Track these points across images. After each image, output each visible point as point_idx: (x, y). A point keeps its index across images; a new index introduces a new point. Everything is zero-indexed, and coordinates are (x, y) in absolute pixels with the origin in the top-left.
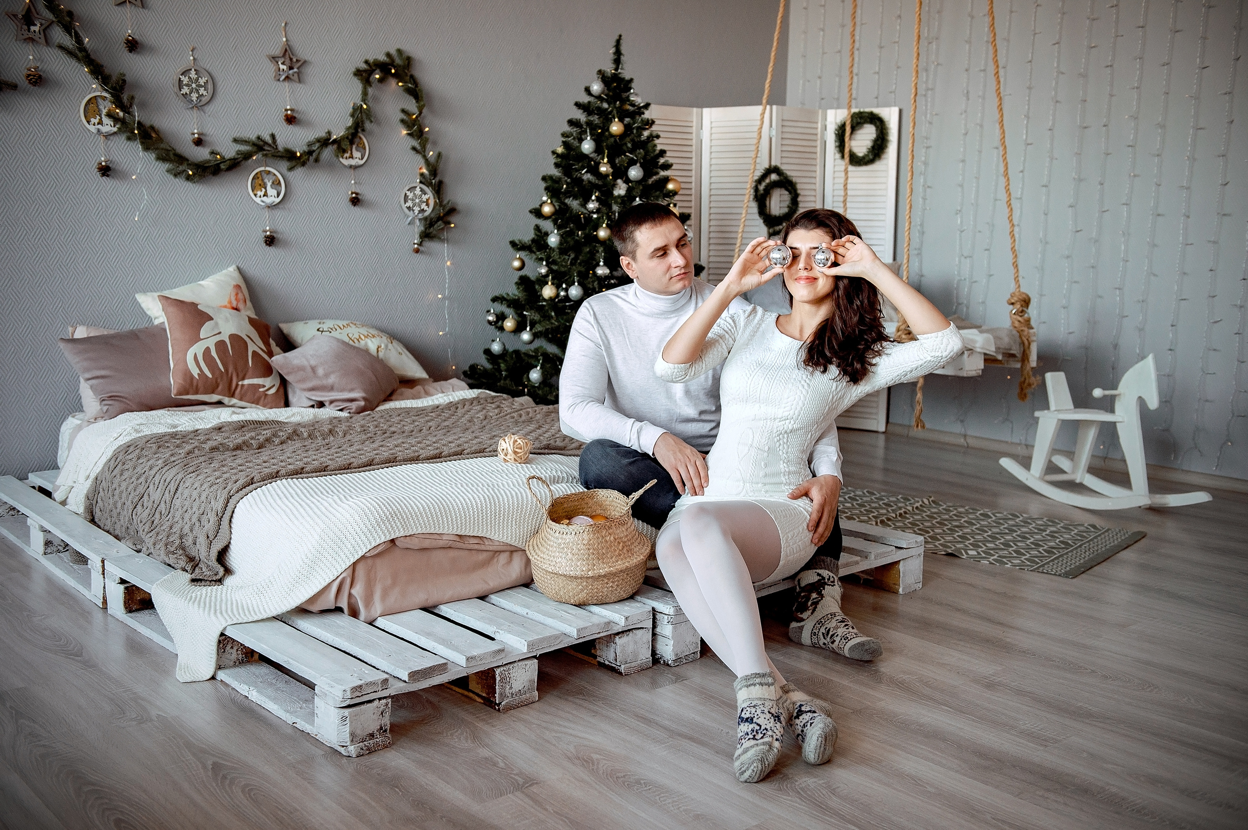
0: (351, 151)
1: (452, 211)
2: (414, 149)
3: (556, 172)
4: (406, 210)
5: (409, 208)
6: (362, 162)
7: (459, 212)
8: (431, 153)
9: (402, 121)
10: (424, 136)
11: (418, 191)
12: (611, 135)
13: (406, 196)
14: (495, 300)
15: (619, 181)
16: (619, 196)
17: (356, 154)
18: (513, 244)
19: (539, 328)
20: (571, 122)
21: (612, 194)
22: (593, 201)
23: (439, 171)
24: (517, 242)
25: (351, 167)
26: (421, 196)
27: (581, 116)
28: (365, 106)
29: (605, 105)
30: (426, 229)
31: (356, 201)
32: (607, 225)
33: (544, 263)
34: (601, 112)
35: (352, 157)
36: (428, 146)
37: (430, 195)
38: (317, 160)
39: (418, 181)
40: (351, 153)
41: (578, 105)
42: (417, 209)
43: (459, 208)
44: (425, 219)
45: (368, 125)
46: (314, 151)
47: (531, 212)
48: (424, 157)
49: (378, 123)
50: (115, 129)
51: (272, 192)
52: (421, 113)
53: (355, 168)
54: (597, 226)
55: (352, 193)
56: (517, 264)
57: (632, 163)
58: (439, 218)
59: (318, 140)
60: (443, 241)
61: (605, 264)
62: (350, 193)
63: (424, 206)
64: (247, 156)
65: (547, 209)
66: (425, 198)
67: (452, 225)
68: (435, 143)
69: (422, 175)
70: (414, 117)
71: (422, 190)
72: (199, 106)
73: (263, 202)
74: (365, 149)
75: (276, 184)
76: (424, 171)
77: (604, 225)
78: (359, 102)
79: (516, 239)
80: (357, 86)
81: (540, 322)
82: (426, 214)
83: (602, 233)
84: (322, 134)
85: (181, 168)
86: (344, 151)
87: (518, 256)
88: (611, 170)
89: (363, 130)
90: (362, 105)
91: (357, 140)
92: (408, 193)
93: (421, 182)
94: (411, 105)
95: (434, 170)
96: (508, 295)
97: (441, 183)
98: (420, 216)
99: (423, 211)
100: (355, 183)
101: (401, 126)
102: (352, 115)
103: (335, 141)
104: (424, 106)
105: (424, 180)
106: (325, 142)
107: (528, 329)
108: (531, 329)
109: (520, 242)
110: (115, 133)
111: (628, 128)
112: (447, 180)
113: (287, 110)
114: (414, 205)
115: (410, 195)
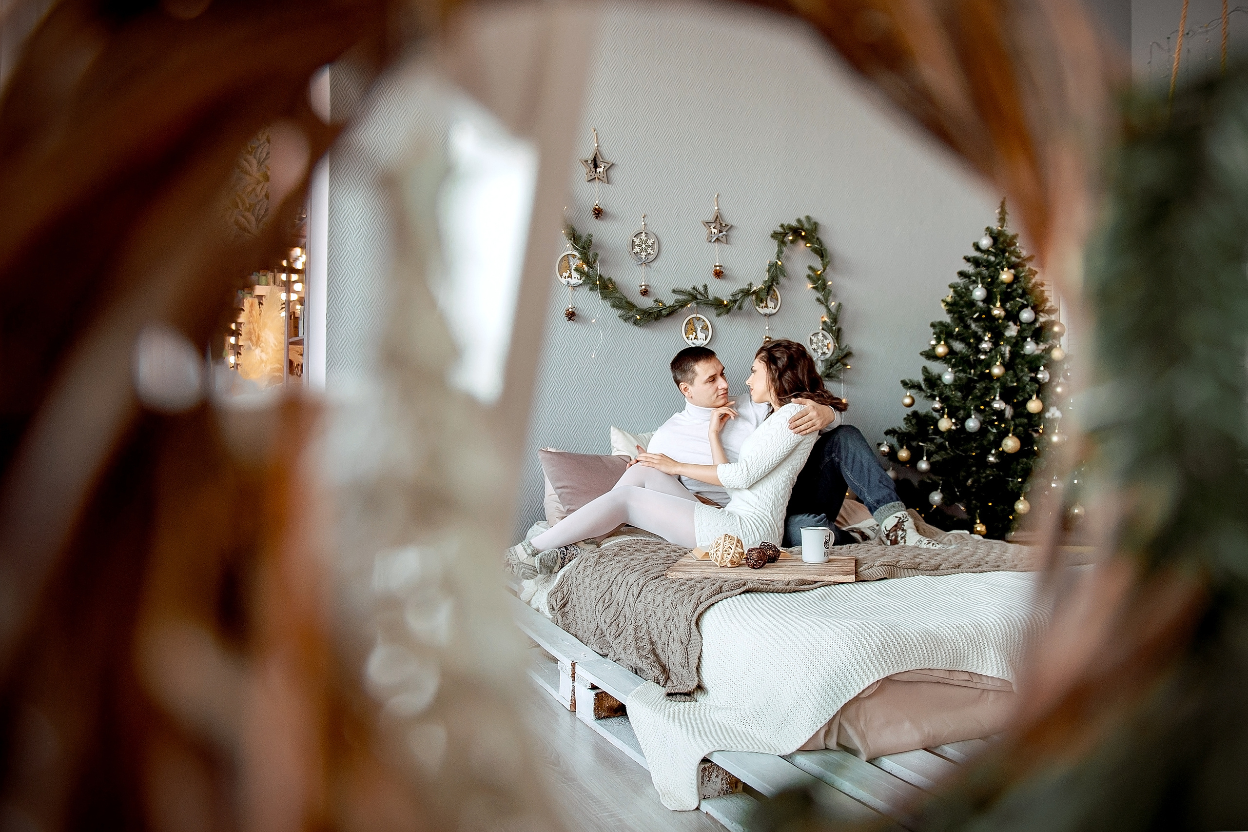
0: (766, 301)
1: (848, 355)
2: (818, 300)
3: (947, 319)
6: (774, 311)
7: (853, 356)
8: (833, 304)
9: (809, 277)
10: (828, 288)
11: (820, 337)
12: (1002, 283)
13: (811, 340)
14: (888, 433)
15: (1011, 323)
16: (1011, 337)
17: (771, 304)
18: (904, 383)
19: (936, 458)
20: (962, 274)
21: (1003, 335)
22: (986, 341)
23: (839, 319)
24: (908, 382)
25: (766, 315)
26: (823, 341)
27: (970, 268)
28: (780, 263)
29: (992, 258)
30: (827, 369)
32: (1001, 363)
33: (937, 399)
34: (989, 265)
35: (766, 307)
36: (831, 298)
37: (830, 341)
38: (740, 308)
39: (821, 328)
40: (766, 304)
41: (968, 259)
42: (820, 351)
43: (853, 352)
44: (827, 360)
45: (782, 280)
46: (738, 300)
47: (921, 354)
48: (827, 307)
49: (789, 279)
50: (581, 282)
51: (701, 335)
52: (824, 270)
53: (770, 315)
54: (989, 364)
55: (766, 337)
56: (908, 401)
57: (1024, 306)
58: (838, 361)
59: (742, 291)
60: (840, 381)
61: (1001, 398)
62: (764, 337)
63: (825, 350)
64: (683, 304)
65: (941, 350)
66: (826, 342)
67: (849, 367)
68: (835, 296)
69: (824, 322)
70: (819, 273)
71: (824, 336)
72: (647, 263)
73: (693, 344)
74: (777, 300)
75: (705, 328)
76: (826, 319)
77: (998, 363)
78: (774, 260)
79: (907, 378)
80: (774, 245)
81: (936, 452)
82: (828, 356)
83: (997, 371)
84: (745, 286)
85: (631, 314)
86: (762, 302)
87: (908, 394)
88: (1003, 313)
89: (777, 284)
90: (777, 262)
91: (772, 292)
92: (813, 338)
93: (823, 329)
94: (817, 263)
95: (835, 320)
96: (900, 428)
97: (839, 330)
98: (823, 358)
99: (824, 353)
100: (769, 329)
101: (807, 280)
102: (769, 271)
103: (754, 292)
104: (828, 262)
105: (826, 327)
106: (746, 293)
107: (925, 458)
108: (927, 459)
109: (911, 381)
110: (581, 284)
111: (1016, 278)
112: (844, 327)
113: (716, 266)
114: (818, 347)
115: (815, 339)
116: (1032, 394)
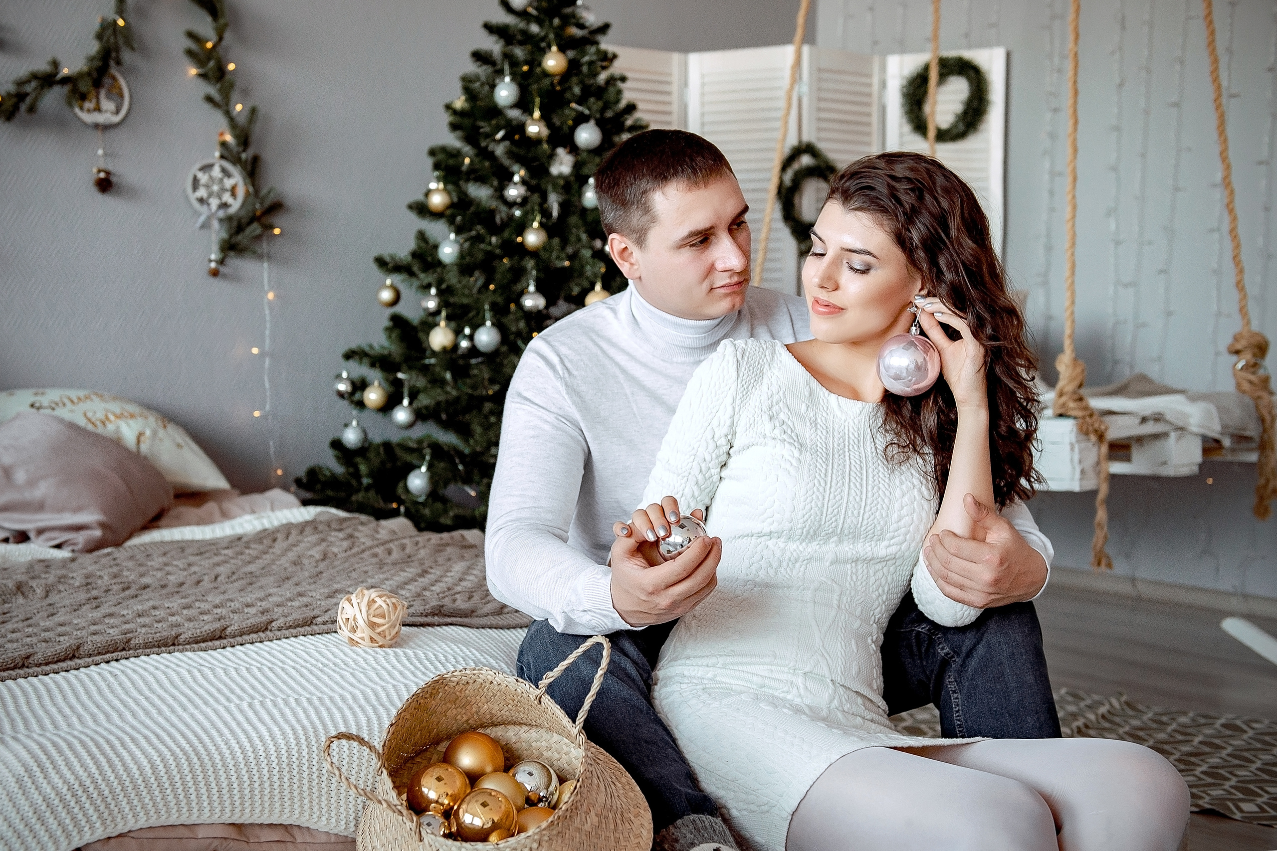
0: (98, 97)
1: (276, 207)
2: (209, 99)
3: (453, 141)
4: (197, 205)
5: (201, 201)
6: (116, 119)
7: (288, 210)
8: (239, 107)
9: (190, 53)
10: (227, 77)
11: (216, 172)
12: (546, 74)
13: (195, 180)
14: (349, 355)
15: (560, 151)
16: (561, 176)
17: (108, 105)
18: (381, 262)
19: (424, 400)
20: (479, 57)
21: (547, 172)
22: (516, 184)
23: (254, 138)
24: (388, 259)
25: (97, 126)
26: (221, 181)
27: (493, 46)
28: (121, 22)
29: (534, 28)
30: (231, 236)
31: (105, 185)
32: (541, 224)
33: (433, 291)
34: (527, 38)
35: (98, 109)
36: (234, 96)
37: (237, 178)
38: (32, 109)
39: (217, 154)
40: (98, 102)
41: (490, 28)
42: (214, 203)
43: (289, 202)
44: (230, 219)
45: (127, 56)
46: (27, 94)
47: (410, 207)
48: (228, 114)
49: (145, 51)
52: (221, 39)
53: (105, 128)
54: (522, 227)
55: (99, 171)
56: (386, 295)
57: (581, 119)
58: (253, 219)
59: (34, 76)
60: (260, 257)
61: (539, 289)
62: (95, 170)
63: (227, 198)
65: (438, 200)
66: (228, 183)
67: (277, 231)
68: (246, 93)
69: (224, 144)
70: (209, 45)
71: (224, 170)
74: (121, 95)
76: (229, 138)
77: (536, 224)
78: (111, 15)
79: (386, 252)
81: (425, 390)
82: (232, 210)
83: (533, 238)
84: (42, 66)
86: (83, 97)
87: (388, 282)
88: (545, 132)
89: (118, 63)
90: (115, 22)
91: (107, 81)
92: (200, 175)
93: (222, 157)
94: (205, 26)
95: (244, 140)
96: (371, 346)
97: (256, 160)
98: (221, 214)
99: (224, 206)
100: (106, 155)
101: (185, 60)
102: (99, 36)
103: (66, 80)
104: (226, 25)
105: (227, 153)
106: (48, 80)
107: (406, 402)
108: (410, 403)
109: (392, 257)
111: (573, 66)
112: (268, 156)
114: (210, 195)
115: (203, 178)
116: (594, 279)
